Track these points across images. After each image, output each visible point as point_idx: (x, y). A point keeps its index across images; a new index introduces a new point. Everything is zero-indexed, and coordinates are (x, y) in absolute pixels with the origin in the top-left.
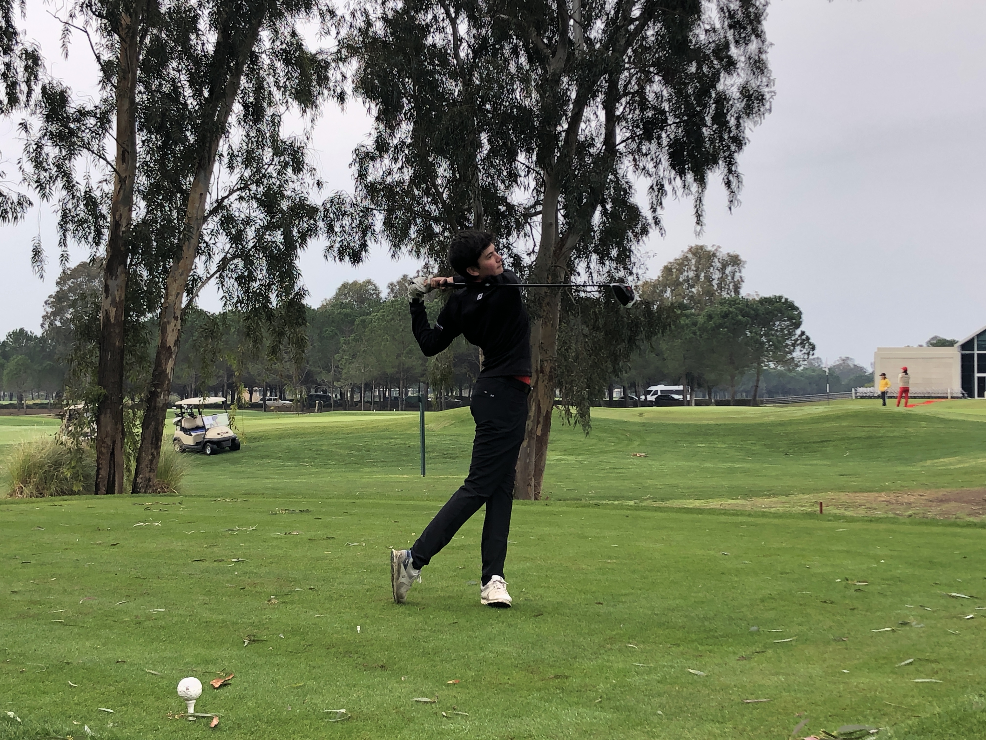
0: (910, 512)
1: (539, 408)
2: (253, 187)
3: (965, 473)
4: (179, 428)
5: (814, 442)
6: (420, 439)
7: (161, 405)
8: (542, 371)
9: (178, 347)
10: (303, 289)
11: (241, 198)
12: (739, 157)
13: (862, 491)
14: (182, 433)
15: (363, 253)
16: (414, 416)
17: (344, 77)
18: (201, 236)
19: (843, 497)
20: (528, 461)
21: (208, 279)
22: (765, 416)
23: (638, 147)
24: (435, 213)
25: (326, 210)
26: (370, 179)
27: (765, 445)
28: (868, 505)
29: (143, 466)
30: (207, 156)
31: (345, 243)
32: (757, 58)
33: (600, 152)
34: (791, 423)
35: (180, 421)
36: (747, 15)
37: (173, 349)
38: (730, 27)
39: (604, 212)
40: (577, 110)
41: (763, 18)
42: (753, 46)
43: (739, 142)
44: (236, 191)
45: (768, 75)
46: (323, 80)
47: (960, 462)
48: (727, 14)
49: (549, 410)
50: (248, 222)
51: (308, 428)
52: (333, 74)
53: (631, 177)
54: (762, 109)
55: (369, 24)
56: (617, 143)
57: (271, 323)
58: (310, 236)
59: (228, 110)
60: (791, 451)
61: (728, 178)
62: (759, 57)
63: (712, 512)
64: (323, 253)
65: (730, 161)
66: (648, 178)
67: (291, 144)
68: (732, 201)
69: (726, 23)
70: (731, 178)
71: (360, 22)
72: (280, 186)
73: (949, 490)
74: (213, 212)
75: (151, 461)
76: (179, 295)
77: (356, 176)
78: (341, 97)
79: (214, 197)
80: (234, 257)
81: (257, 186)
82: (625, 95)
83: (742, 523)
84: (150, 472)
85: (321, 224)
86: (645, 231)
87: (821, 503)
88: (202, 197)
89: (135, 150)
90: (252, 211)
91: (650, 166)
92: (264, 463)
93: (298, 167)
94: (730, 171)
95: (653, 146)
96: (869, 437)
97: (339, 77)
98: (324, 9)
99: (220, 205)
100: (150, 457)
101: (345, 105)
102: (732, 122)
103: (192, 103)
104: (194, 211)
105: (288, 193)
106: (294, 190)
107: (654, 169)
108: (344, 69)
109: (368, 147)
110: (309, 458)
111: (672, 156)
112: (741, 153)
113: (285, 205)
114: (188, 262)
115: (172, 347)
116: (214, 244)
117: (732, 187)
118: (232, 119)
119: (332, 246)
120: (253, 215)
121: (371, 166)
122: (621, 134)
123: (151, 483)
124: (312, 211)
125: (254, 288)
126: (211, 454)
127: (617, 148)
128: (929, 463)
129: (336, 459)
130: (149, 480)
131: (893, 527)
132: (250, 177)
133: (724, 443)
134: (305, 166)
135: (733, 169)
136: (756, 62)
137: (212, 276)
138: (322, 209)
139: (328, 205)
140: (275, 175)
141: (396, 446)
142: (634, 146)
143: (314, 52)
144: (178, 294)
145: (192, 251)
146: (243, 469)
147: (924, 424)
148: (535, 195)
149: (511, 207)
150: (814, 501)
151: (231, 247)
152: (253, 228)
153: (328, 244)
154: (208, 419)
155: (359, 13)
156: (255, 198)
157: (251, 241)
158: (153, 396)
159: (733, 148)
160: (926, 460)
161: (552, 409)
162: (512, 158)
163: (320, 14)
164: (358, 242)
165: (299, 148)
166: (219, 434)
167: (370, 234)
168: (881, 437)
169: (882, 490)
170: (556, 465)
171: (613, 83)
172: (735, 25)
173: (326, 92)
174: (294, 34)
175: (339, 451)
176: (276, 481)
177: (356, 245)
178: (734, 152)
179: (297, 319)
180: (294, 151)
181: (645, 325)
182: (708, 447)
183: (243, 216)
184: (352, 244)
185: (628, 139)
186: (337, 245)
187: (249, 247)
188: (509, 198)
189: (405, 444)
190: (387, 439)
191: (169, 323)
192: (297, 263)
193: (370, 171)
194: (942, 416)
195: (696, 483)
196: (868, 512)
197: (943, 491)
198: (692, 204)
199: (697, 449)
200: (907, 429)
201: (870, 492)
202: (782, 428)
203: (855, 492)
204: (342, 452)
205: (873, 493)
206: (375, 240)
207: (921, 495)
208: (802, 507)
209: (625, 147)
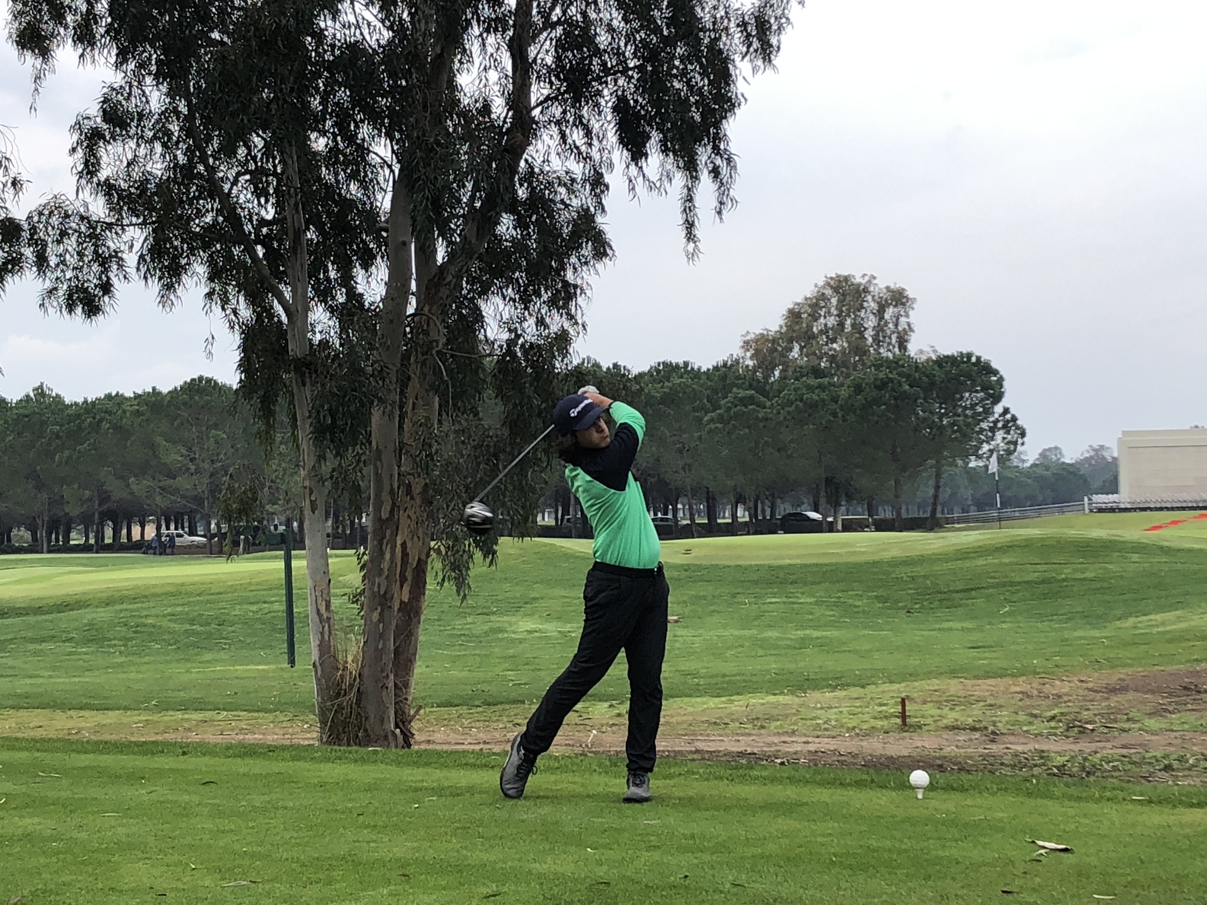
3: (1170, 641)
5: (957, 592)
8: (406, 493)
12: (729, 127)
13: (987, 675)
15: (106, 298)
19: (954, 686)
22: (884, 550)
25: (33, 227)
26: (105, 173)
27: (877, 597)
28: (991, 701)
31: (75, 282)
33: (505, 122)
34: (922, 560)
43: (728, 102)
47: (1177, 620)
49: (423, 557)
56: (532, 106)
58: (12, 272)
60: (917, 606)
61: (713, 163)
64: (38, 301)
65: (716, 134)
68: (722, 201)
70: (718, 161)
73: (1131, 670)
86: (600, 253)
92: (41, 650)
94: (716, 150)
96: (1043, 582)
109: (93, 120)
110: (119, 639)
111: (622, 127)
112: (732, 120)
117: (721, 177)
119: (56, 289)
121: (104, 151)
122: (537, 90)
127: (532, 113)
128: (1131, 621)
129: (164, 640)
133: (813, 596)
135: (722, 147)
138: (26, 225)
139: (36, 219)
147: (1135, 557)
153: (45, 285)
164: (96, 281)
167: (115, 267)
168: (1064, 580)
169: (1021, 672)
170: (521, 641)
173: (62, 32)
177: (91, 286)
178: (721, 119)
182: (784, 603)
184: (87, 285)
185: (548, 99)
186: (63, 287)
193: (105, 160)
194: (1166, 544)
195: (730, 668)
196: (988, 713)
197: (1121, 673)
198: (678, 206)
199: (766, 607)
200: (1107, 565)
201: (1001, 677)
202: (908, 569)
203: (977, 677)
204: (177, 627)
205: (1005, 680)
206: (125, 277)
207: (1082, 681)
208: (881, 705)
209: (542, 112)
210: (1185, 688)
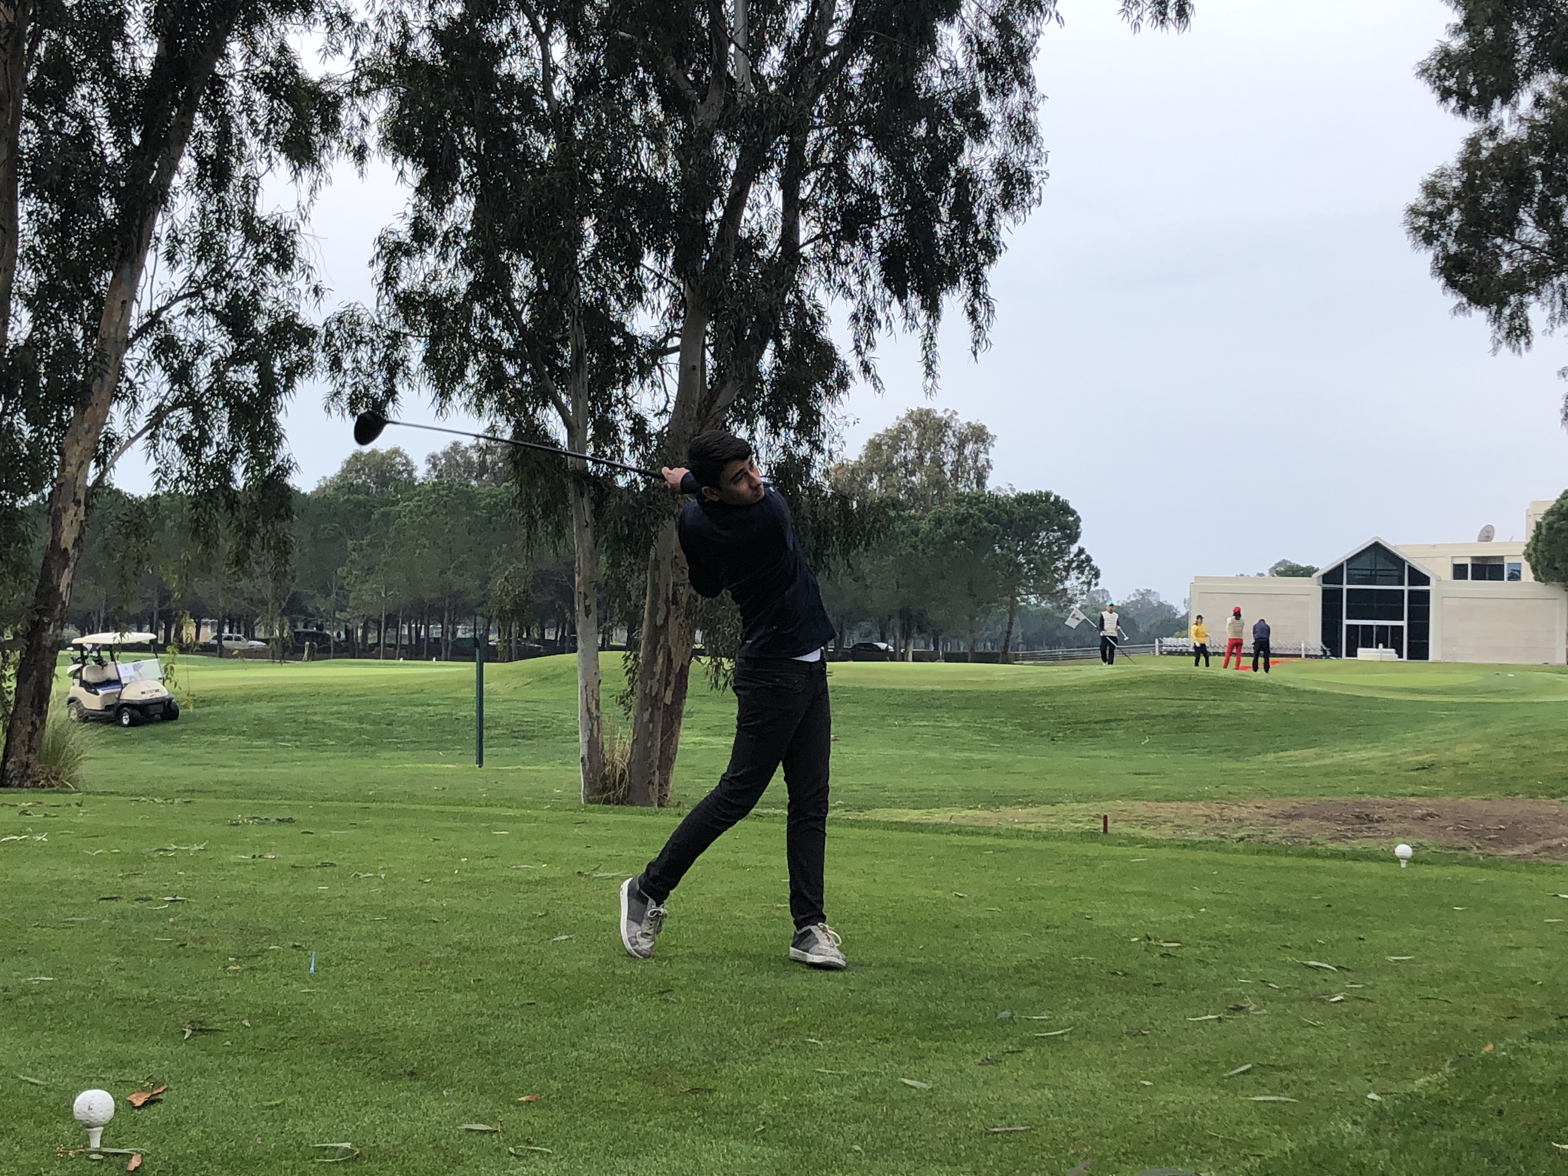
0: (1241, 834)
1: (669, 660)
2: (210, 294)
3: (1326, 775)
4: (77, 681)
5: (1096, 723)
6: (474, 706)
7: (48, 643)
8: (675, 602)
9: (81, 551)
10: (288, 460)
11: (190, 312)
12: (990, 273)
13: (1168, 799)
14: (83, 689)
15: (390, 404)
16: (468, 669)
17: (365, 121)
18: (121, 369)
19: (1140, 808)
20: (649, 744)
21: (132, 440)
22: (1021, 680)
23: (834, 251)
24: (508, 343)
25: (330, 334)
26: (402, 286)
27: (1020, 724)
28: (1177, 822)
29: (17, 742)
30: (135, 240)
31: (361, 387)
32: (1021, 117)
33: (774, 256)
34: (1061, 690)
35: (79, 670)
36: (1007, 49)
37: (71, 552)
38: (981, 67)
39: (780, 351)
40: (738, 188)
41: (1031, 54)
42: (1016, 99)
43: (990, 249)
44: (182, 298)
45: (1038, 145)
46: (331, 125)
47: (1319, 756)
48: (976, 47)
49: (686, 664)
50: (200, 348)
51: (292, 685)
52: (347, 116)
53: (822, 296)
54: (1027, 199)
55: (406, 36)
56: (801, 243)
57: (233, 514)
58: (301, 374)
59: (172, 167)
60: (1060, 734)
61: (972, 306)
62: (1024, 117)
63: (938, 828)
64: (323, 402)
65: (977, 278)
66: (849, 300)
67: (275, 225)
68: (978, 341)
69: (974, 62)
70: (977, 305)
71: (392, 35)
72: (254, 293)
73: (1301, 799)
74: (142, 332)
75: (31, 735)
76: (82, 465)
77: (380, 281)
78: (360, 153)
79: (145, 307)
80: (176, 405)
81: (216, 291)
82: (815, 168)
83: (985, 848)
84: (28, 752)
85: (320, 357)
86: (842, 384)
87: (1105, 817)
88: (125, 307)
89: (17, 226)
90: (207, 332)
91: (853, 281)
92: (217, 742)
93: (284, 263)
94: (976, 294)
95: (858, 251)
96: (1181, 715)
97: (357, 122)
98: (334, 11)
99: (154, 319)
100: (30, 729)
101: (365, 166)
102: (981, 217)
103: (112, 154)
104: (112, 330)
105: (266, 305)
106: (277, 300)
107: (859, 287)
108: (365, 110)
109: (400, 234)
110: (293, 734)
111: (885, 266)
112: (993, 266)
113: (261, 324)
114: (99, 411)
115: (69, 547)
116: (143, 384)
117: (979, 319)
118: (177, 181)
119: (338, 393)
120: (209, 338)
121: (404, 265)
122: (807, 229)
123: (29, 771)
124: (305, 335)
125: (207, 456)
126: (129, 725)
127: (801, 250)
128: (1271, 756)
129: (337, 737)
130: (27, 766)
131: (1218, 856)
132: (205, 277)
133: (959, 720)
134: (296, 262)
135: (981, 291)
136: (1019, 124)
137: (139, 435)
138: (323, 332)
139: (334, 327)
140: (246, 274)
141: (436, 718)
142: (827, 248)
143: (317, 79)
144: (82, 463)
145: (105, 394)
146: (183, 750)
147: (1264, 697)
148: (667, 320)
149: (630, 340)
150: (1094, 814)
151: (171, 389)
152: (208, 360)
153: (331, 388)
154: (126, 669)
155: (391, 18)
156: (213, 311)
157: (205, 381)
158: (34, 631)
159: (981, 258)
160: (1266, 751)
161: (690, 663)
162: (635, 260)
163: (327, 20)
164: (382, 387)
165: (287, 233)
166: (143, 693)
167: (401, 374)
168: (1199, 716)
169: (1199, 797)
170: (694, 752)
171: (796, 149)
172: (989, 64)
173: (335, 145)
174: (283, 49)
175: (340, 723)
176: (236, 770)
177: (379, 392)
178: (983, 265)
179: (278, 509)
180: (279, 237)
181: (839, 532)
182: (933, 727)
183: (191, 339)
184: (372, 391)
185: (817, 237)
186: (348, 391)
187: (202, 391)
188: (628, 324)
189: (451, 714)
190: (422, 705)
191: (65, 510)
192: (280, 418)
193: (403, 273)
194: (1292, 685)
195: (913, 783)
196: (1178, 833)
197: (1293, 802)
198: (918, 344)
199: (916, 730)
200: (1239, 704)
201: (1181, 801)
202: (1047, 699)
203: (1157, 801)
204: (347, 725)
205: (1186, 804)
206: (409, 385)
207: (1258, 808)
208: (1076, 822)
209: (814, 250)
210: (1358, 817)
